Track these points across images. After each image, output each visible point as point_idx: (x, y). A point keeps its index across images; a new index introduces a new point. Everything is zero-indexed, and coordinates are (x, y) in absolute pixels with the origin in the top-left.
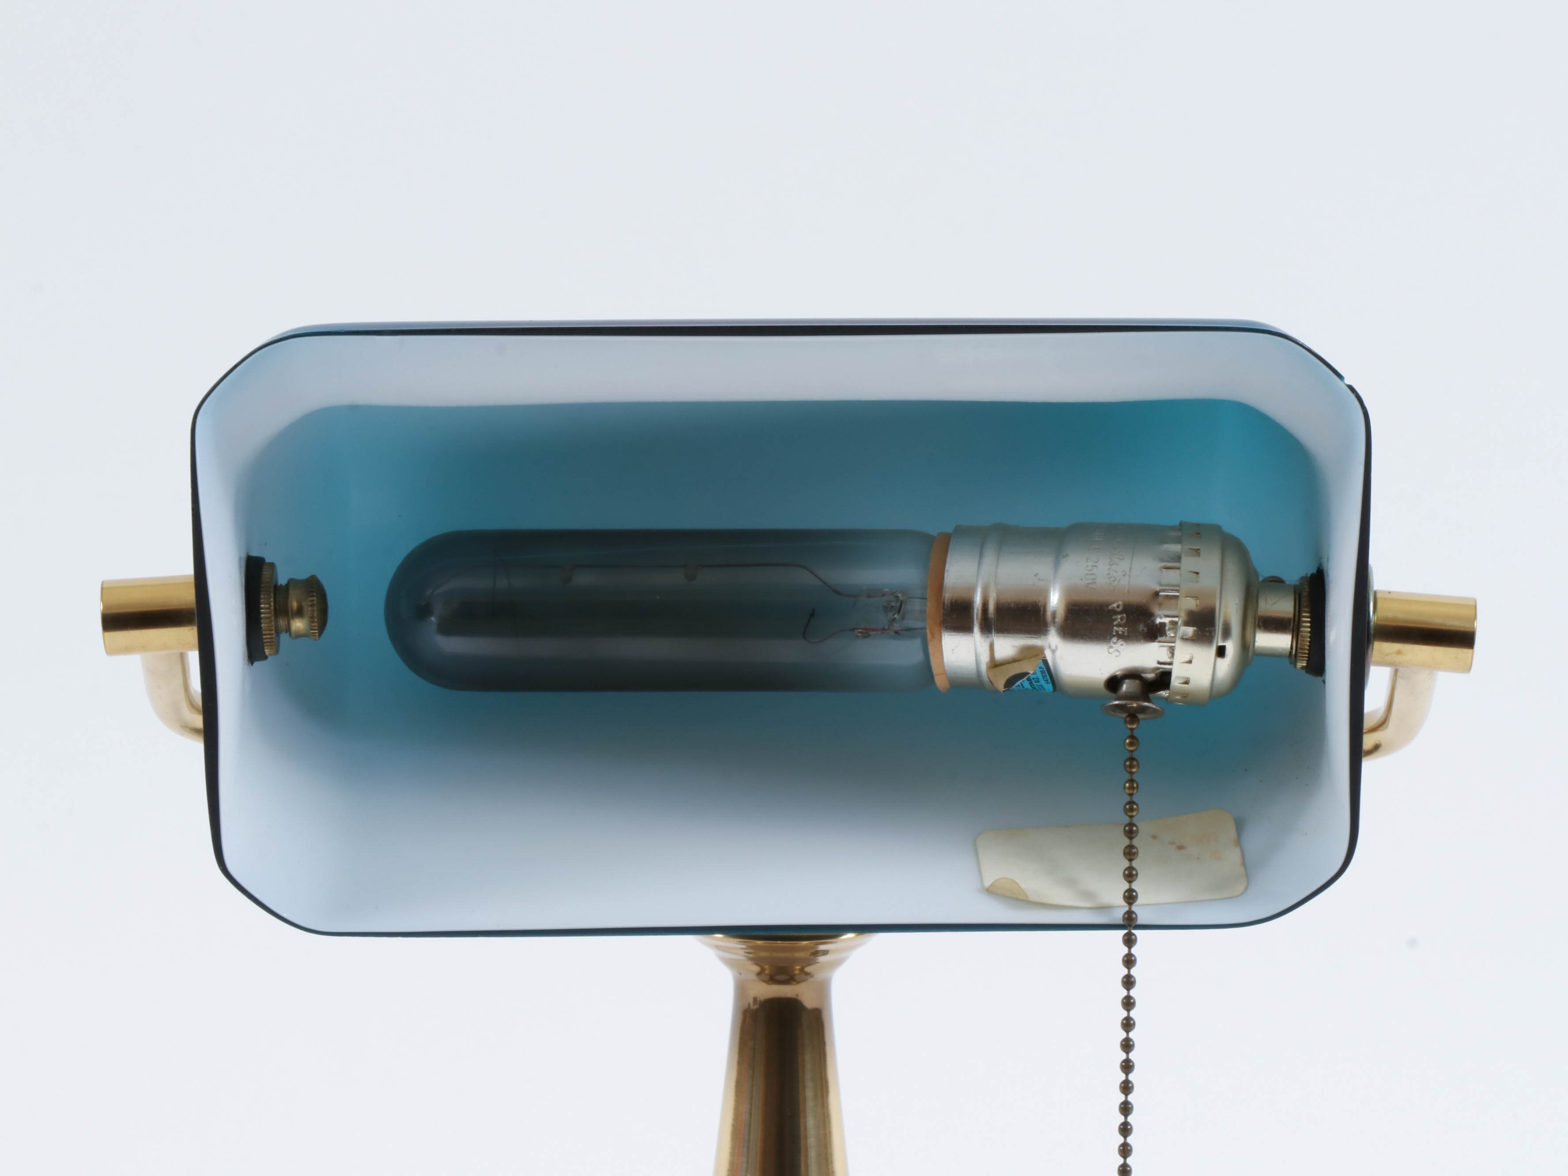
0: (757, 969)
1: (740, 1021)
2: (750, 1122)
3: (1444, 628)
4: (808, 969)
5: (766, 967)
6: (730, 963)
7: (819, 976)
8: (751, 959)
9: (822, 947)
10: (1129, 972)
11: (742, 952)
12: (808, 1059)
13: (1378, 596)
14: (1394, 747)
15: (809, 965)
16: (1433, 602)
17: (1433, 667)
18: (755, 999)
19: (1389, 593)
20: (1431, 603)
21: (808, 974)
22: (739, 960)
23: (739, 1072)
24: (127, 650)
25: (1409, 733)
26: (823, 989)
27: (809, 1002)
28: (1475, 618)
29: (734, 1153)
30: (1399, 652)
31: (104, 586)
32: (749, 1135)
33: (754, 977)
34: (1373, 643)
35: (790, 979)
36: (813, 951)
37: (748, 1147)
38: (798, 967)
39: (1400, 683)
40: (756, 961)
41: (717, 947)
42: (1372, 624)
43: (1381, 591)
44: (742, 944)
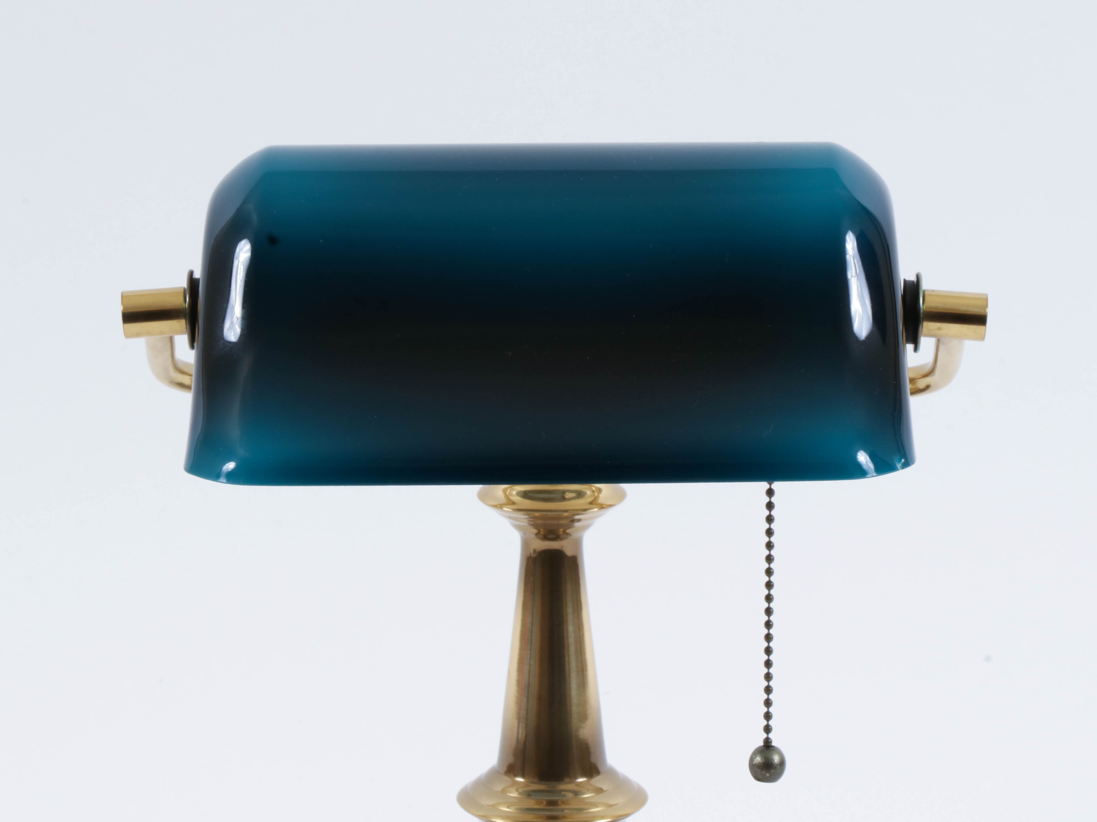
0: (535, 531)
1: (524, 564)
2: (532, 629)
3: (968, 313)
4: (568, 531)
5: (541, 530)
6: (518, 527)
7: (575, 536)
8: (532, 525)
9: (577, 517)
10: (770, 526)
11: (526, 521)
12: (569, 588)
13: (926, 293)
14: (939, 386)
15: (569, 528)
16: (960, 297)
17: (962, 337)
18: (534, 551)
19: (933, 291)
20: (958, 297)
21: (568, 534)
22: (524, 525)
23: (525, 597)
24: (138, 335)
25: (948, 378)
26: (578, 544)
27: (569, 552)
28: (987, 306)
29: (522, 648)
30: (939, 329)
31: (123, 295)
32: (532, 637)
33: (534, 536)
34: (923, 323)
35: (557, 537)
36: (571, 520)
37: (531, 645)
38: (561, 530)
39: (942, 348)
40: (535, 526)
41: (510, 518)
42: (922, 311)
43: (928, 290)
44: (526, 516)
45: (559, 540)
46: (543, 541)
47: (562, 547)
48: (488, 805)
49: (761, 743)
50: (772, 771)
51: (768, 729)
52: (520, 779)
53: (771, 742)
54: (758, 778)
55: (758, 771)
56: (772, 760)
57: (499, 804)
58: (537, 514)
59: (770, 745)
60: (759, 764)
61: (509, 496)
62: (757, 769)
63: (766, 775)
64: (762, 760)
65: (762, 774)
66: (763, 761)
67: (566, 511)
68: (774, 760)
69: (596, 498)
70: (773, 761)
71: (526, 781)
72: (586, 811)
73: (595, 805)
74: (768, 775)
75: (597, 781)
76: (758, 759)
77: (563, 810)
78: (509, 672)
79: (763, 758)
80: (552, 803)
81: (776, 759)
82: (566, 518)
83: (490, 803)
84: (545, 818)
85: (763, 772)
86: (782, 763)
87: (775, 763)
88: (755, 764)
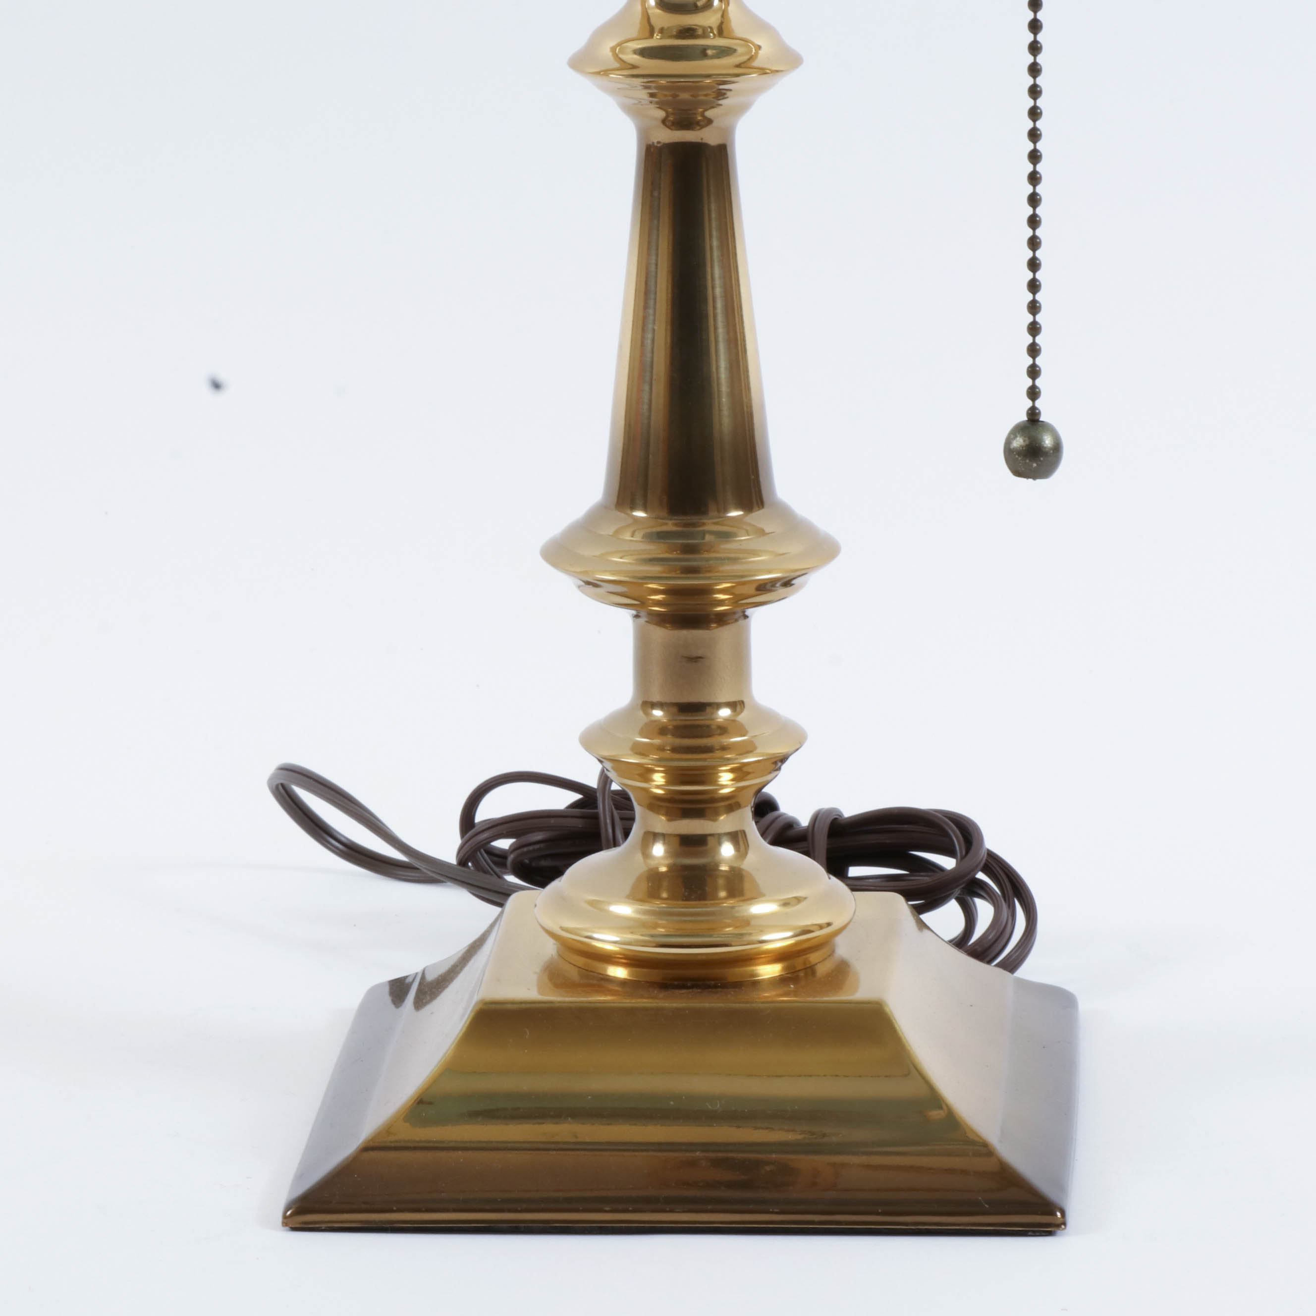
45: (698, 128)
46: (672, 129)
47: (702, 139)
48: (595, 556)
49: (1024, 418)
50: (1042, 459)
51: (1033, 393)
52: (640, 514)
53: (1039, 413)
54: (1018, 472)
55: (1020, 458)
56: (1042, 440)
57: (613, 553)
58: (663, 82)
59: (1036, 418)
60: (1021, 449)
61: (621, 56)
62: (1017, 456)
63: (1032, 466)
64: (1024, 441)
65: (1026, 463)
66: (1027, 442)
67: (708, 76)
68: (1045, 442)
69: (752, 58)
70: (1043, 443)
71: (649, 516)
72: (743, 560)
73: (755, 553)
74: (1035, 465)
75: (757, 518)
76: (1019, 442)
77: (707, 560)
78: (621, 347)
79: (1027, 439)
80: (690, 549)
81: (1048, 441)
82: (708, 87)
83: (597, 553)
84: (678, 572)
85: (1028, 461)
86: (1057, 448)
87: (1045, 446)
88: (1014, 449)
